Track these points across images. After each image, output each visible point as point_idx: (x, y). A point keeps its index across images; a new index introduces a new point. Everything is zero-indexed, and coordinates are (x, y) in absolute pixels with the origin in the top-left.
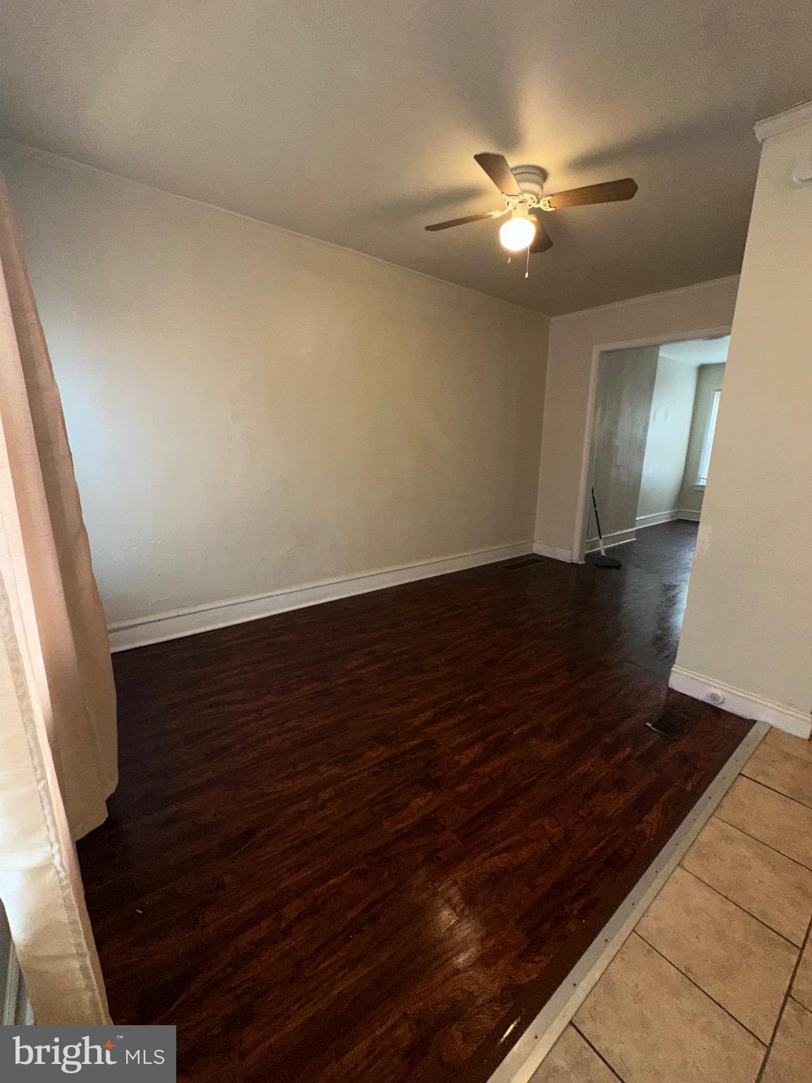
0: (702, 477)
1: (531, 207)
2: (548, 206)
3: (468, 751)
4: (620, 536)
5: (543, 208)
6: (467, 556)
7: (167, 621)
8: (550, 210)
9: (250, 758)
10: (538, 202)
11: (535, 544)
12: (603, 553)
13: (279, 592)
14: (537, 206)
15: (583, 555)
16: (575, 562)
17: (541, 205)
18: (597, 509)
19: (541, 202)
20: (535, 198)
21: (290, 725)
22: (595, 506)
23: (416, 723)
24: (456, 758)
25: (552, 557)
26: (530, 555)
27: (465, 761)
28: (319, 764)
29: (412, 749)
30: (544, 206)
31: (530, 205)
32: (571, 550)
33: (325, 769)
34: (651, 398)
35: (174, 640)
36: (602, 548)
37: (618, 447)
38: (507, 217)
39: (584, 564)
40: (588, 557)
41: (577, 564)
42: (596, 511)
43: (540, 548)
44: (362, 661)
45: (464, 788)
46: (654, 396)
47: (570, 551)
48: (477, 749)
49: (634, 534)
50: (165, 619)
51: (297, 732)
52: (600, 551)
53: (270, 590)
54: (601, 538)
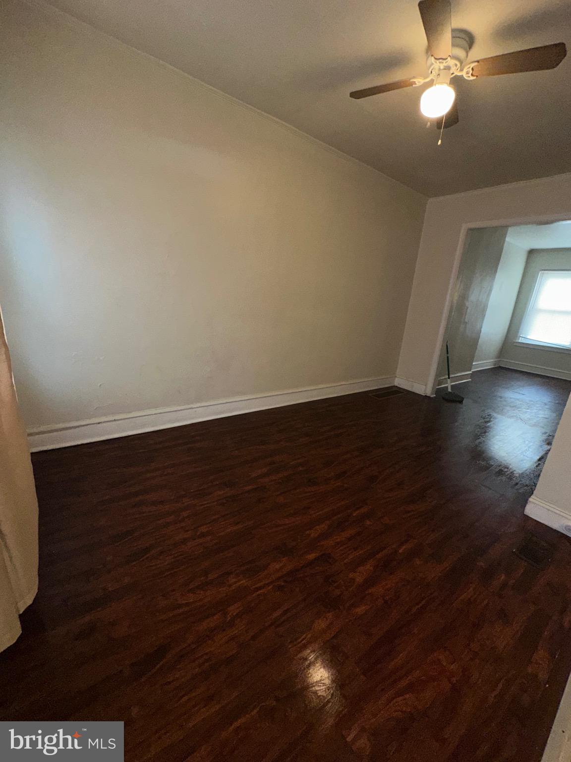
0: (521, 336)
1: (454, 75)
2: (470, 75)
3: (361, 569)
4: (461, 376)
5: (465, 77)
6: (345, 385)
7: (105, 424)
8: (472, 78)
9: (166, 563)
10: (462, 70)
11: (396, 379)
12: (450, 390)
13: (198, 405)
14: (459, 74)
15: (435, 390)
16: (428, 395)
17: (464, 74)
18: (449, 355)
19: (465, 70)
20: (459, 65)
21: (204, 529)
22: (448, 353)
23: (314, 534)
24: (351, 575)
25: (410, 389)
26: (392, 387)
27: (359, 579)
28: (228, 574)
29: (311, 563)
30: (466, 74)
31: (453, 74)
32: (426, 385)
33: (234, 580)
34: (496, 271)
35: (111, 440)
36: (449, 385)
37: (467, 308)
38: (430, 84)
39: (435, 397)
40: (438, 391)
41: (429, 397)
42: (448, 357)
43: (400, 382)
44: (265, 470)
45: (360, 610)
46: (498, 270)
47: (424, 387)
48: (369, 566)
49: (469, 376)
50: (104, 422)
51: (209, 538)
52: (447, 387)
53: (192, 403)
54: (449, 378)
